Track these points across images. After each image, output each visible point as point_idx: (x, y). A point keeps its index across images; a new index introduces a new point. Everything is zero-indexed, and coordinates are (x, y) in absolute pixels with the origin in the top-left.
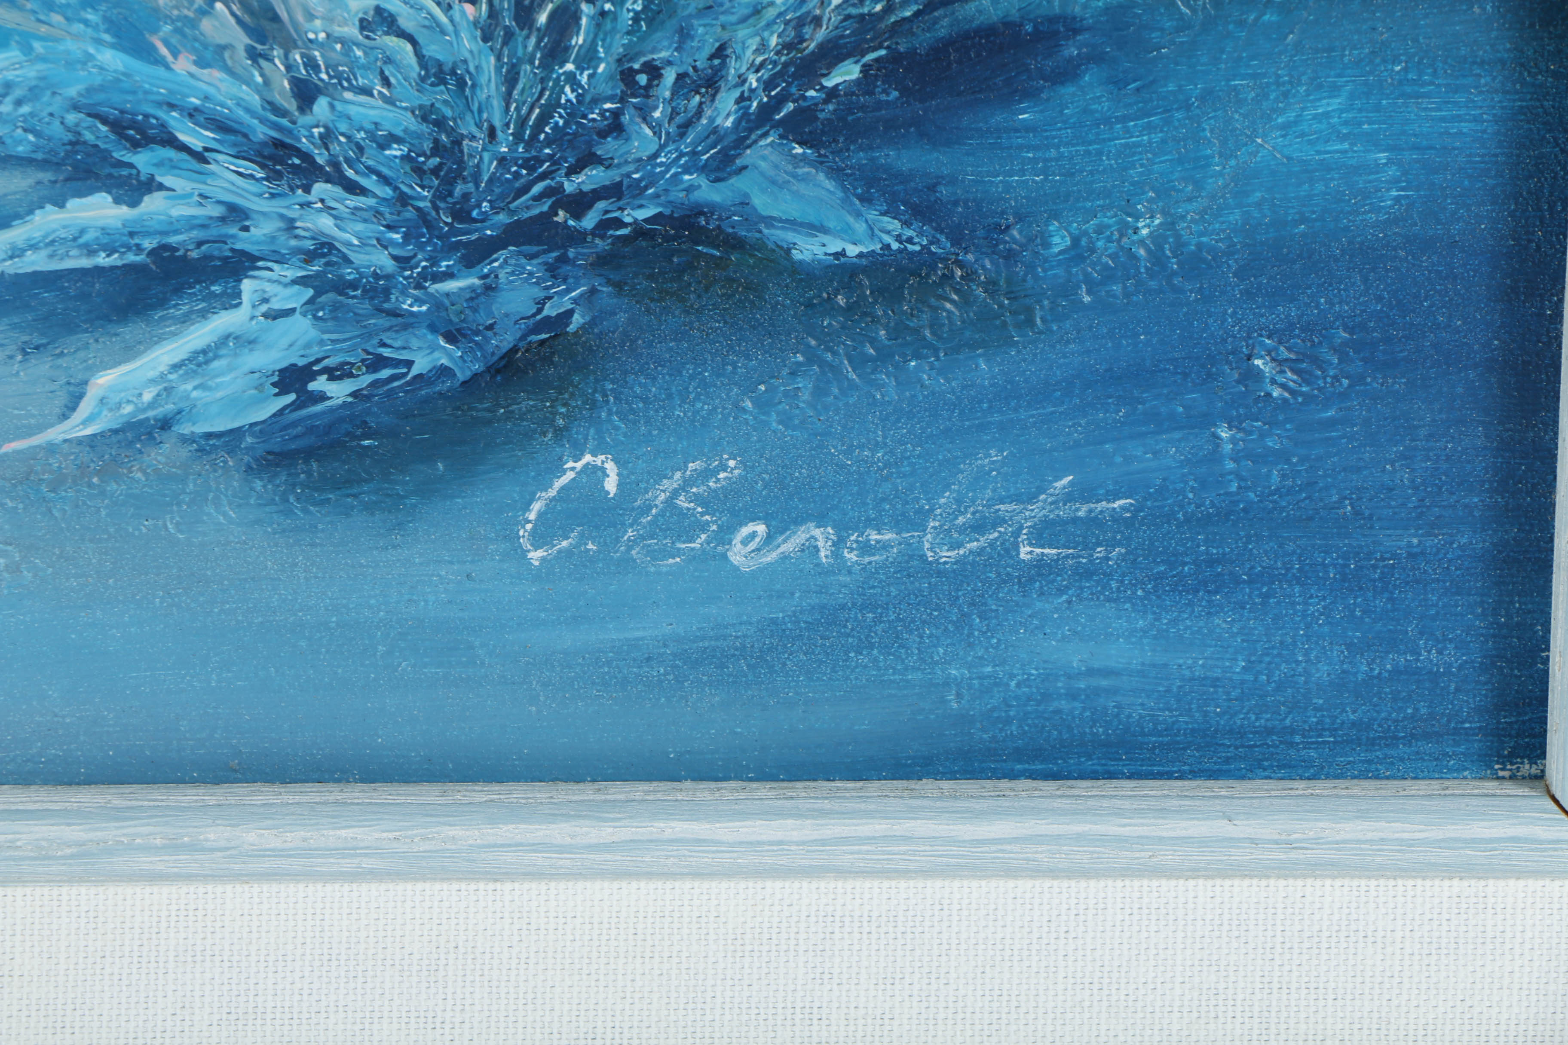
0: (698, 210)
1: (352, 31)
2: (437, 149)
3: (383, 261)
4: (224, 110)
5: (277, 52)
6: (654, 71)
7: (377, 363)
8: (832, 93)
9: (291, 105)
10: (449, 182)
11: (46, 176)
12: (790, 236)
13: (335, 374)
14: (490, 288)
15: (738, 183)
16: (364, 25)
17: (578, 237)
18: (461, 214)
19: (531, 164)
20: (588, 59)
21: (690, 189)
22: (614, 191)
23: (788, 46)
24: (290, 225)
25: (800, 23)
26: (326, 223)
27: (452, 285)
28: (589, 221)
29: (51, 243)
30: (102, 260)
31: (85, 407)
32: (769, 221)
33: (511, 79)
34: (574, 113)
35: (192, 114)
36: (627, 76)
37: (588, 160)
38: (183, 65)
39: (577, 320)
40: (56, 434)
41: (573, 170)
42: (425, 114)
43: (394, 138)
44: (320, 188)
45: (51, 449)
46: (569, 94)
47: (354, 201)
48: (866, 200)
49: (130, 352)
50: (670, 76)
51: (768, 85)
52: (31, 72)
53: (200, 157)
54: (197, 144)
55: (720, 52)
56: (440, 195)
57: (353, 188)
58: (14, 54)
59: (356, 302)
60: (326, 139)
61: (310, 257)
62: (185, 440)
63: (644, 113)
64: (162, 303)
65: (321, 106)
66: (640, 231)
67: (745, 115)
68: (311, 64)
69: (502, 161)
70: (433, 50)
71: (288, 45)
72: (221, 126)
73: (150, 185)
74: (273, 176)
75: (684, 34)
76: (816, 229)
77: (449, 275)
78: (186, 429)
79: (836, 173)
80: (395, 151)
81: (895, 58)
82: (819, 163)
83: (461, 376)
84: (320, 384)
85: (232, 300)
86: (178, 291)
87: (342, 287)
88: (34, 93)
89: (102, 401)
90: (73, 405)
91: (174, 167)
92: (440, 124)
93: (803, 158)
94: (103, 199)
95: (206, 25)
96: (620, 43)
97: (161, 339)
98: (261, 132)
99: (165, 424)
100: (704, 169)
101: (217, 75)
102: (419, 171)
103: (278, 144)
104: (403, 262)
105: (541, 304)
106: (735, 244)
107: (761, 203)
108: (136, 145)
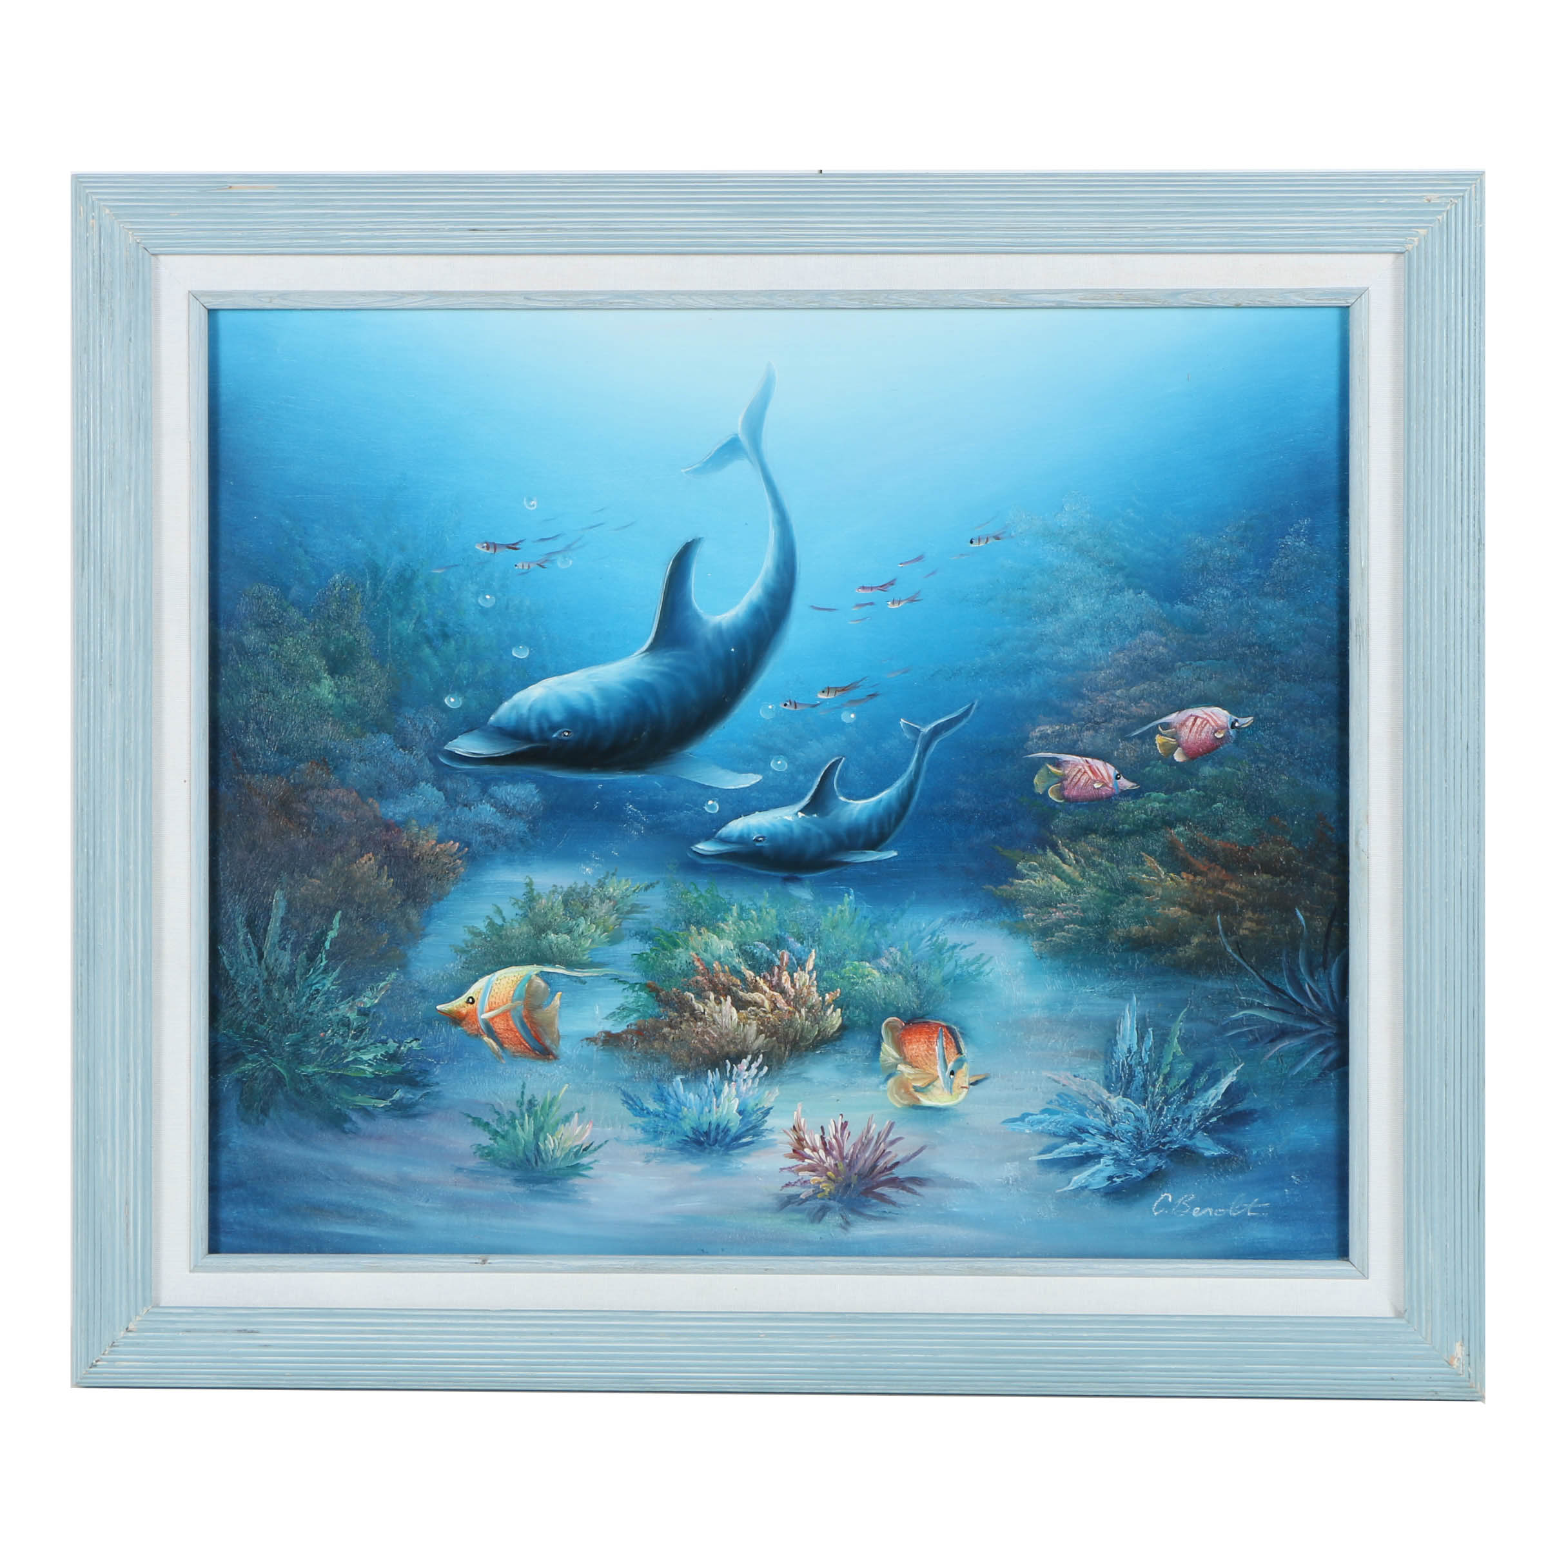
0: (1186, 1146)
1: (1122, 1111)
2: (1138, 1134)
3: (1127, 1155)
4: (1099, 1126)
5: (1108, 1116)
6: (1178, 1119)
7: (1127, 1175)
8: (1211, 1123)
9: (1111, 1125)
10: (1140, 1140)
11: (1065, 1139)
12: (1203, 1151)
13: (1118, 1177)
14: (1147, 1161)
15: (1194, 1140)
16: (1124, 1110)
17: (1164, 1151)
18: (1142, 1146)
19: (1155, 1136)
20: (1166, 1117)
21: (1185, 1141)
22: (1170, 1142)
23: (1202, 1115)
24: (1110, 1148)
25: (1205, 1110)
26: (1117, 1148)
27: (1140, 1160)
28: (1166, 1148)
29: (1066, 1152)
30: (1075, 1155)
31: (1071, 1184)
32: (1200, 1148)
33: (1151, 1120)
34: (1163, 1127)
35: (1093, 1127)
36: (1173, 1120)
37: (1166, 1136)
38: (1091, 1118)
39: (1164, 1167)
40: (1065, 1189)
41: (1163, 1138)
42: (1135, 1127)
43: (1130, 1132)
44: (1116, 1141)
45: (1065, 1191)
46: (1162, 1123)
47: (1122, 1144)
48: (1218, 1144)
49: (1080, 1173)
50: (1181, 1120)
51: (1199, 1122)
52: (1063, 1119)
53: (1094, 1135)
54: (1093, 1133)
55: (1190, 1116)
56: (1138, 1142)
57: (1122, 1141)
58: (1060, 1116)
59: (1122, 1163)
60: (1117, 1131)
61: (1114, 1154)
62: (1090, 1190)
63: (1176, 1127)
64: (1086, 1163)
65: (1116, 1125)
66: (1175, 1150)
67: (1195, 1127)
68: (1115, 1118)
69: (1150, 1136)
70: (1137, 1115)
71: (1111, 1114)
72: (1097, 1129)
73: (1084, 1141)
74: (1107, 1139)
75: (1183, 1113)
76: (1208, 1149)
77: (1139, 1158)
78: (1091, 1188)
79: (1213, 1139)
80: (1130, 1134)
81: (1223, 1117)
82: (1209, 1137)
83: (1142, 1177)
84: (1114, 1179)
85: (1099, 1163)
86: (1089, 1161)
87: (1120, 1160)
88: (1064, 1123)
89: (1075, 1182)
90: (1069, 1183)
91: (1087, 1137)
92: (1138, 1129)
93: (1205, 1136)
94: (1076, 1143)
95: (1096, 1110)
96: (1172, 1113)
97: (1085, 1170)
98: (1105, 1130)
99: (1086, 1187)
100: (1188, 1138)
101: (1097, 1119)
102: (1134, 1137)
103: (1108, 1133)
104: (1131, 1155)
105: (1157, 1164)
106: (1193, 1152)
107: (1199, 1144)
108: (1082, 1133)
